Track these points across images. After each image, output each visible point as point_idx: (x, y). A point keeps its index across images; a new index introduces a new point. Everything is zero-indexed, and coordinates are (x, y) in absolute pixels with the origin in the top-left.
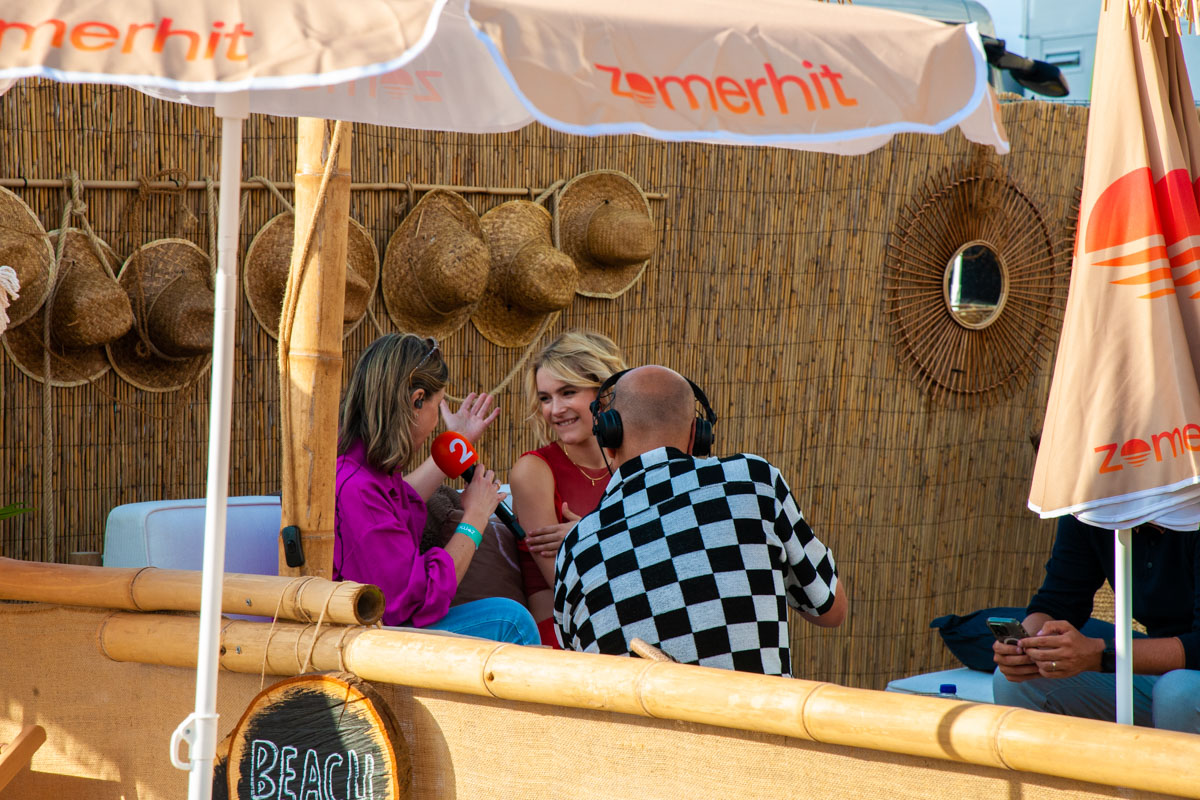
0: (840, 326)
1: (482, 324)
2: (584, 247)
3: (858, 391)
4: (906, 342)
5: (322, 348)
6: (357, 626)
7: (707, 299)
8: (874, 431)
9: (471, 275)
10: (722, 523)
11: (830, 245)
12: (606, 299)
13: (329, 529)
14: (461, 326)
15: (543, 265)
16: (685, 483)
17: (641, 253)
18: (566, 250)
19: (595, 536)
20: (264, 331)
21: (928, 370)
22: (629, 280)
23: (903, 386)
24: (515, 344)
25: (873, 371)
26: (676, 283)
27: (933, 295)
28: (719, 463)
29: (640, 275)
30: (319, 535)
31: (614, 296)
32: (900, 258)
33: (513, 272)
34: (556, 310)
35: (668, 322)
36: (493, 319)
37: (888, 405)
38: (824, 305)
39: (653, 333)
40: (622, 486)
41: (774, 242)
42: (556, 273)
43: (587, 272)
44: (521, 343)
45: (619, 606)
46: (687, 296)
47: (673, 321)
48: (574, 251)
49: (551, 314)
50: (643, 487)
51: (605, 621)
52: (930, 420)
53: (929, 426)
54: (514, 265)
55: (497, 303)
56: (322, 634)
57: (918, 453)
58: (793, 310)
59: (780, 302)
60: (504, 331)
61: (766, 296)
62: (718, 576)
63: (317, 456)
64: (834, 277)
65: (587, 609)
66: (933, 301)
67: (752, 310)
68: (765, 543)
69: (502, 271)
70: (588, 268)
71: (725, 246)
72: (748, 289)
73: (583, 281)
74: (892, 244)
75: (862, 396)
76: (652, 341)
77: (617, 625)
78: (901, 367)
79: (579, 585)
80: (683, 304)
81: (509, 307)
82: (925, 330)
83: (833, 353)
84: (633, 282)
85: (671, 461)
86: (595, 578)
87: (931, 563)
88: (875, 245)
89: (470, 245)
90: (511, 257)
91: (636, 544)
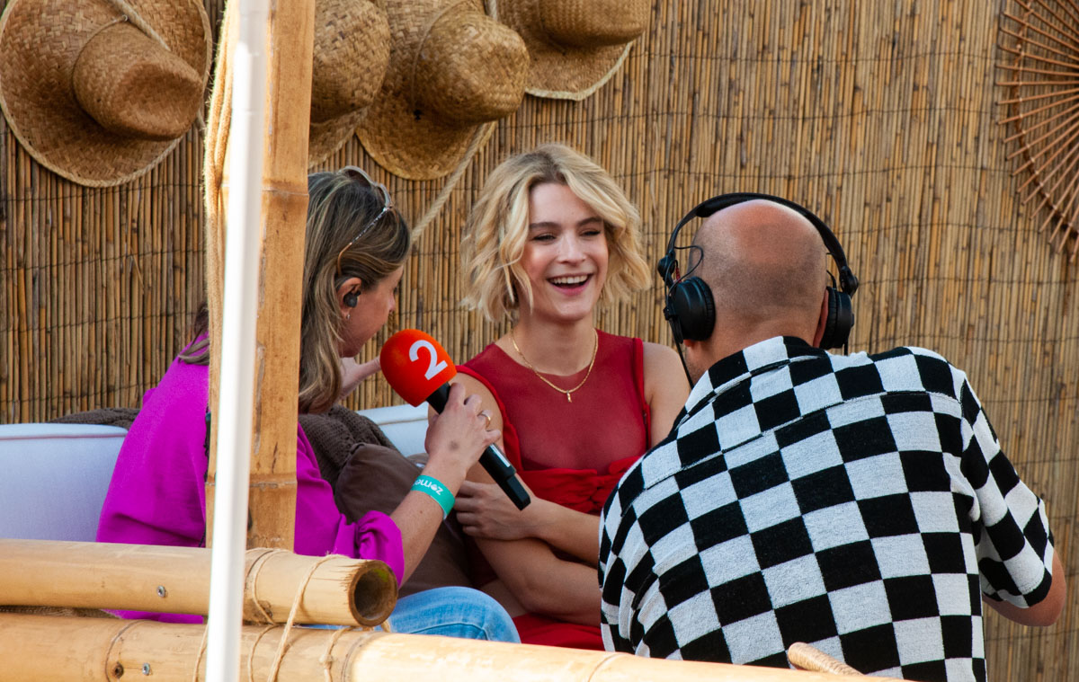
0: (929, 145)
1: (373, 141)
2: (534, 16)
3: (956, 248)
4: (1030, 170)
5: (278, 177)
6: (353, 628)
7: (724, 101)
8: (982, 313)
9: (362, 61)
10: (882, 458)
11: (913, 14)
12: (568, 101)
13: (289, 471)
14: (341, 144)
15: (474, 46)
16: (817, 394)
17: (627, 27)
18: (505, 19)
19: (673, 481)
20: (26, 153)
21: (1064, 215)
22: (603, 71)
23: (1025, 241)
24: (426, 173)
25: (981, 215)
26: (676, 75)
27: (1070, 95)
28: (870, 361)
29: (620, 62)
30: (274, 480)
31: (580, 96)
32: (1020, 35)
33: (426, 57)
34: (491, 119)
35: (665, 137)
36: (392, 134)
37: (1002, 271)
38: (905, 111)
39: (641, 155)
40: (713, 400)
41: (828, 10)
42: (496, 59)
43: (539, 57)
44: (434, 172)
45: (717, 593)
46: (693, 95)
47: (672, 136)
48: (518, 23)
49: (485, 125)
50: (748, 400)
51: (695, 617)
52: (1067, 294)
53: (1065, 303)
54: (426, 46)
55: (398, 106)
56: (294, 641)
57: (1048, 347)
58: (858, 118)
59: (837, 106)
60: (408, 153)
61: (816, 96)
62: (877, 544)
63: (271, 353)
64: (921, 64)
65: (661, 599)
66: (1071, 104)
67: (794, 119)
68: (948, 489)
69: (407, 55)
70: (539, 52)
71: (752, 16)
72: (788, 85)
73: (532, 72)
74: (1007, 13)
75: (963, 256)
76: (640, 169)
77: (715, 625)
78: (1022, 210)
79: (648, 561)
80: (687, 109)
81: (418, 114)
82: (1060, 151)
83: (919, 188)
84: (610, 75)
85: (793, 360)
86: (675, 548)
87: (1067, 521)
88: (982, 14)
89: (360, 13)
90: (420, 33)
91: (742, 494)
